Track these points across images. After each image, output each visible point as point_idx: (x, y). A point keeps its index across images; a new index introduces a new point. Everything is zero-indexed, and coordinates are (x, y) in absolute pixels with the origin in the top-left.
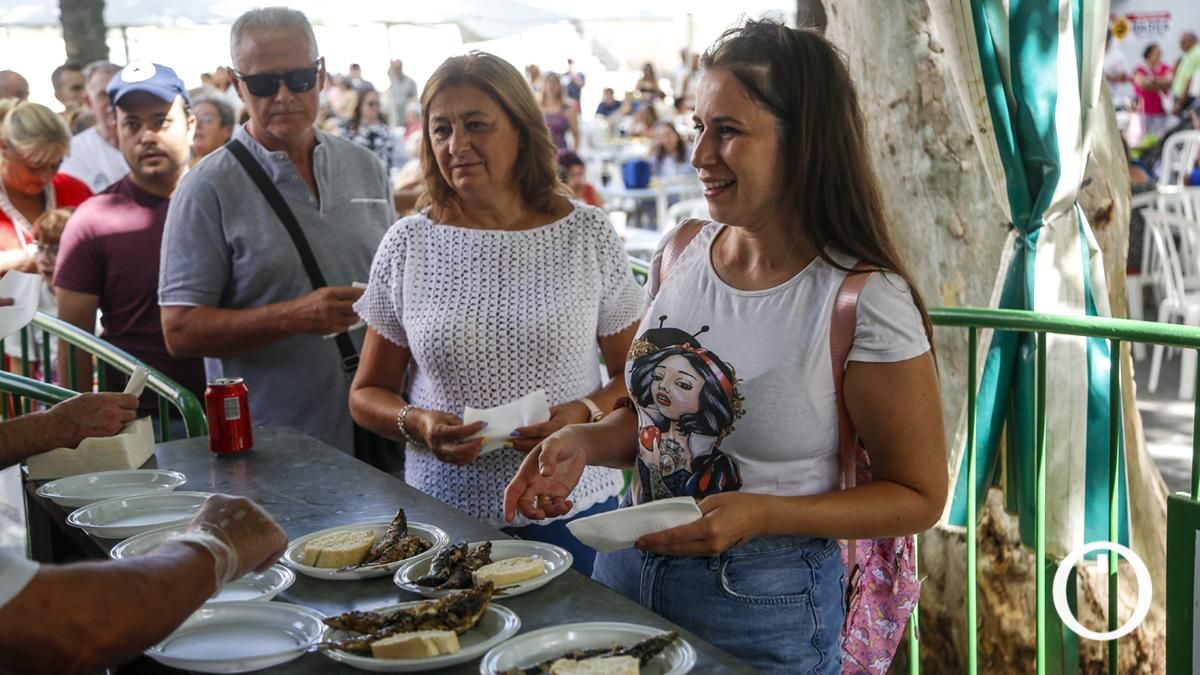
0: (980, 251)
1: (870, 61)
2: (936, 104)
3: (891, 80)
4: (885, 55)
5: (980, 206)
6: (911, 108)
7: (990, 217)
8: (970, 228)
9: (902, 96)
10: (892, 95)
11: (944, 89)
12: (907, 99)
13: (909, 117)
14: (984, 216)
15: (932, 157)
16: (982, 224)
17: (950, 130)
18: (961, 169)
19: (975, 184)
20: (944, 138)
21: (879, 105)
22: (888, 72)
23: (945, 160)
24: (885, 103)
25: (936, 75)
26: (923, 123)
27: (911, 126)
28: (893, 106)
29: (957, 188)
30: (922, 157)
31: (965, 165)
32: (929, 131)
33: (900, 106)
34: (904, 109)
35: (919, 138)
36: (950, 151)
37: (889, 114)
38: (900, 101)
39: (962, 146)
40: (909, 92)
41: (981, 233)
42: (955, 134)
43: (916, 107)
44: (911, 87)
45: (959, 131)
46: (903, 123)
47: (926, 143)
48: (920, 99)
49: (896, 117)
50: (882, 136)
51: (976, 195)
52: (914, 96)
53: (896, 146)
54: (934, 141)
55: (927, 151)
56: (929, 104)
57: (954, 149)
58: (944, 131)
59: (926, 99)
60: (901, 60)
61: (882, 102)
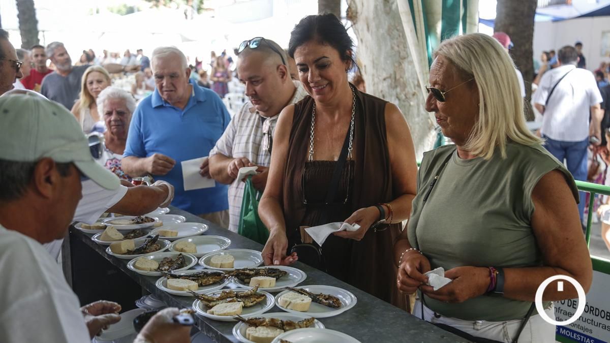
0: (416, 137)
1: (376, 62)
2: (401, 79)
3: (384, 69)
4: (382, 59)
5: (417, 119)
6: (392, 81)
7: (421, 124)
8: (413, 128)
9: (388, 75)
10: (384, 75)
11: (404, 73)
12: (390, 77)
13: (391, 84)
14: (418, 123)
15: (399, 100)
16: (417, 127)
17: (406, 90)
18: (410, 105)
19: (415, 111)
20: (404, 93)
21: (379, 78)
22: (383, 66)
23: (404, 101)
24: (382, 78)
25: (402, 68)
26: (396, 87)
27: (391, 87)
28: (385, 79)
29: (409, 112)
30: (395, 100)
31: (412, 103)
32: (398, 90)
33: (387, 80)
34: (389, 81)
35: (394, 92)
36: (406, 98)
37: (383, 83)
38: (387, 78)
39: (411, 96)
40: (391, 75)
41: (417, 130)
42: (408, 92)
43: (393, 80)
44: (392, 72)
45: (409, 90)
46: (388, 86)
47: (397, 94)
48: (395, 78)
49: (386, 84)
50: (380, 91)
51: (415, 116)
52: (393, 76)
53: (385, 96)
54: (400, 94)
55: (397, 97)
56: (399, 80)
57: (408, 96)
58: (404, 90)
59: (398, 77)
60: (388, 62)
61: (380, 78)
